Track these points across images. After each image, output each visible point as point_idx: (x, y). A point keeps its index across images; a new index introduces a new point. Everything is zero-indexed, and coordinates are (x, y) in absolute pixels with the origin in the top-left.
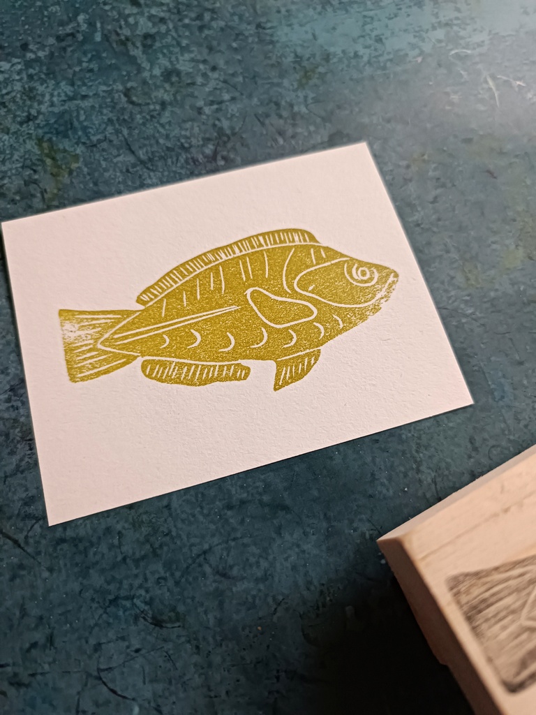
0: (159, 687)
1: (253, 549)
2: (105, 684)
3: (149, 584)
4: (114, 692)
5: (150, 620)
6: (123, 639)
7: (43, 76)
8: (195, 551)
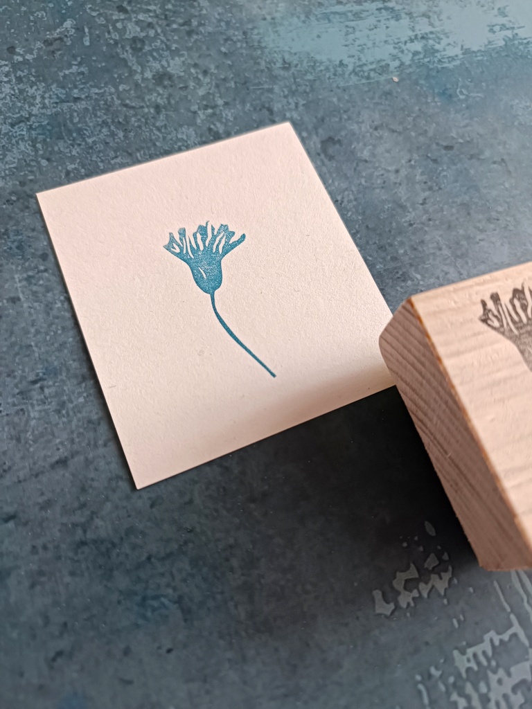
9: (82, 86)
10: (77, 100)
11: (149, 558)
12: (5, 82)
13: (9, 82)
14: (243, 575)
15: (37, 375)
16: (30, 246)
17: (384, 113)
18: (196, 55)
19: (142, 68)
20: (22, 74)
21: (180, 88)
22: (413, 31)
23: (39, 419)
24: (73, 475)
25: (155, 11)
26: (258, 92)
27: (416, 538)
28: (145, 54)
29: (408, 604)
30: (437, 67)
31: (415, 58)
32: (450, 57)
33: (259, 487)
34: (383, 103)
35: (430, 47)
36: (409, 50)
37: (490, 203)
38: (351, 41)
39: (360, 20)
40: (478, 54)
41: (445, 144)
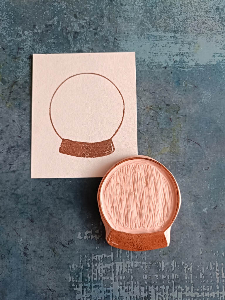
0: (28, 236)
1: (60, 211)
2: (16, 231)
3: (32, 211)
4: (18, 234)
5: (30, 220)
6: (23, 222)
7: (38, 41)
8: (46, 207)
9: (53, 49)
11: (28, 203)
12: (29, 40)
13: (30, 40)
14: (48, 216)
15: (14, 145)
16: (22, 105)
18: (94, 45)
19: (74, 46)
20: (36, 38)
23: (11, 158)
24: (16, 176)
25: (87, 20)
27: (96, 224)
28: (77, 40)
29: (86, 239)
30: (181, 69)
31: (174, 64)
32: (189, 66)
33: (61, 196)
34: (152, 81)
35: (183, 60)
36: (174, 59)
37: (172, 131)
38: (152, 51)
39: (161, 41)
40: (202, 67)
41: (167, 103)
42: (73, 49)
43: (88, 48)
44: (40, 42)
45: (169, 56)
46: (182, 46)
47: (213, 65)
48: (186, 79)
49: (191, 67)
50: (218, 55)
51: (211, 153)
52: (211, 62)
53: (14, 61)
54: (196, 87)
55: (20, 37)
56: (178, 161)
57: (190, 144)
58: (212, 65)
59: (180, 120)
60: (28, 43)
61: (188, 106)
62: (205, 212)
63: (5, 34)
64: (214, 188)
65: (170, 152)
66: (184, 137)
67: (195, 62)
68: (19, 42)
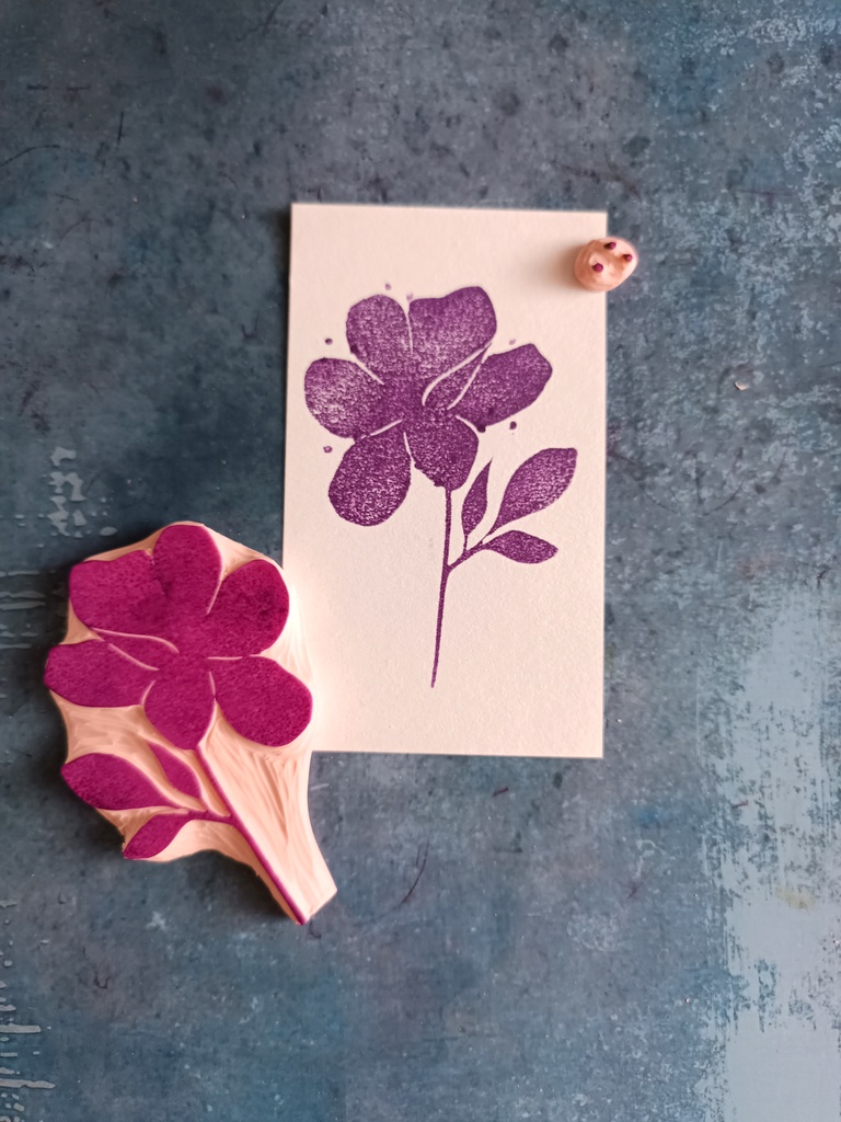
9: (774, 325)
10: (752, 315)
12: (805, 234)
13: (805, 238)
14: (135, 339)
17: (636, 712)
19: (788, 409)
20: (814, 258)
21: (741, 450)
22: (783, 830)
26: (711, 549)
27: (105, 514)
28: (813, 420)
29: (52, 479)
30: (704, 832)
31: (727, 805)
32: (720, 863)
33: (207, 380)
34: (655, 719)
35: (745, 840)
36: (745, 804)
37: (458, 796)
38: (779, 719)
39: (822, 754)
40: (717, 915)
41: (566, 778)
42: (778, 406)
43: (782, 465)
44: (798, 275)
45: (757, 787)
46: (804, 837)
47: (725, 962)
48: (664, 853)
49: (716, 873)
50: (769, 981)
51: (374, 947)
52: (736, 954)
53: (721, 178)
54: (635, 890)
55: (816, 198)
56: (341, 819)
57: (407, 866)
58: (724, 956)
59: (500, 828)
60: (793, 230)
61: (558, 858)
62: (151, 920)
63: (828, 137)
64: (239, 955)
65: (374, 790)
66: (434, 842)
67: (735, 890)
68: (796, 193)
